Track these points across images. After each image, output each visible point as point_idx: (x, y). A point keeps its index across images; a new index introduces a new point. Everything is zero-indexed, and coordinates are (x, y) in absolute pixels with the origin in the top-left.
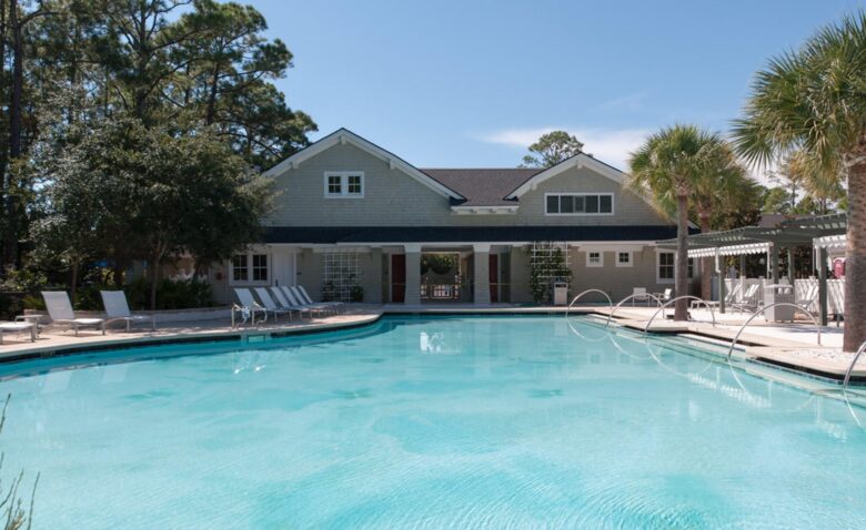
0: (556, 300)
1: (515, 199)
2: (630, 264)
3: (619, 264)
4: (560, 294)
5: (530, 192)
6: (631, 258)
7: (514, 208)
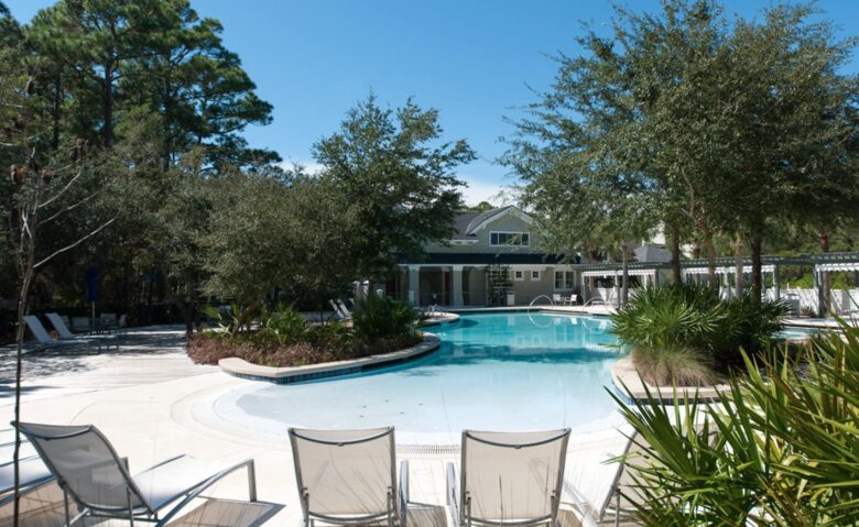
0: (509, 303)
1: (474, 235)
2: (539, 279)
3: (533, 279)
4: (511, 298)
5: (481, 230)
6: (539, 275)
7: (475, 241)
